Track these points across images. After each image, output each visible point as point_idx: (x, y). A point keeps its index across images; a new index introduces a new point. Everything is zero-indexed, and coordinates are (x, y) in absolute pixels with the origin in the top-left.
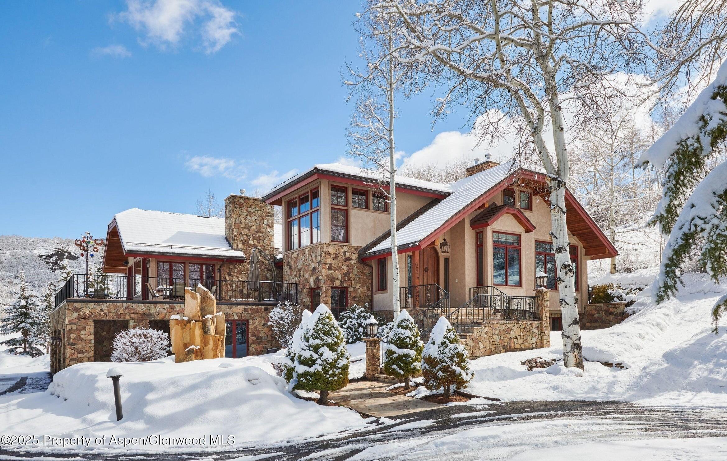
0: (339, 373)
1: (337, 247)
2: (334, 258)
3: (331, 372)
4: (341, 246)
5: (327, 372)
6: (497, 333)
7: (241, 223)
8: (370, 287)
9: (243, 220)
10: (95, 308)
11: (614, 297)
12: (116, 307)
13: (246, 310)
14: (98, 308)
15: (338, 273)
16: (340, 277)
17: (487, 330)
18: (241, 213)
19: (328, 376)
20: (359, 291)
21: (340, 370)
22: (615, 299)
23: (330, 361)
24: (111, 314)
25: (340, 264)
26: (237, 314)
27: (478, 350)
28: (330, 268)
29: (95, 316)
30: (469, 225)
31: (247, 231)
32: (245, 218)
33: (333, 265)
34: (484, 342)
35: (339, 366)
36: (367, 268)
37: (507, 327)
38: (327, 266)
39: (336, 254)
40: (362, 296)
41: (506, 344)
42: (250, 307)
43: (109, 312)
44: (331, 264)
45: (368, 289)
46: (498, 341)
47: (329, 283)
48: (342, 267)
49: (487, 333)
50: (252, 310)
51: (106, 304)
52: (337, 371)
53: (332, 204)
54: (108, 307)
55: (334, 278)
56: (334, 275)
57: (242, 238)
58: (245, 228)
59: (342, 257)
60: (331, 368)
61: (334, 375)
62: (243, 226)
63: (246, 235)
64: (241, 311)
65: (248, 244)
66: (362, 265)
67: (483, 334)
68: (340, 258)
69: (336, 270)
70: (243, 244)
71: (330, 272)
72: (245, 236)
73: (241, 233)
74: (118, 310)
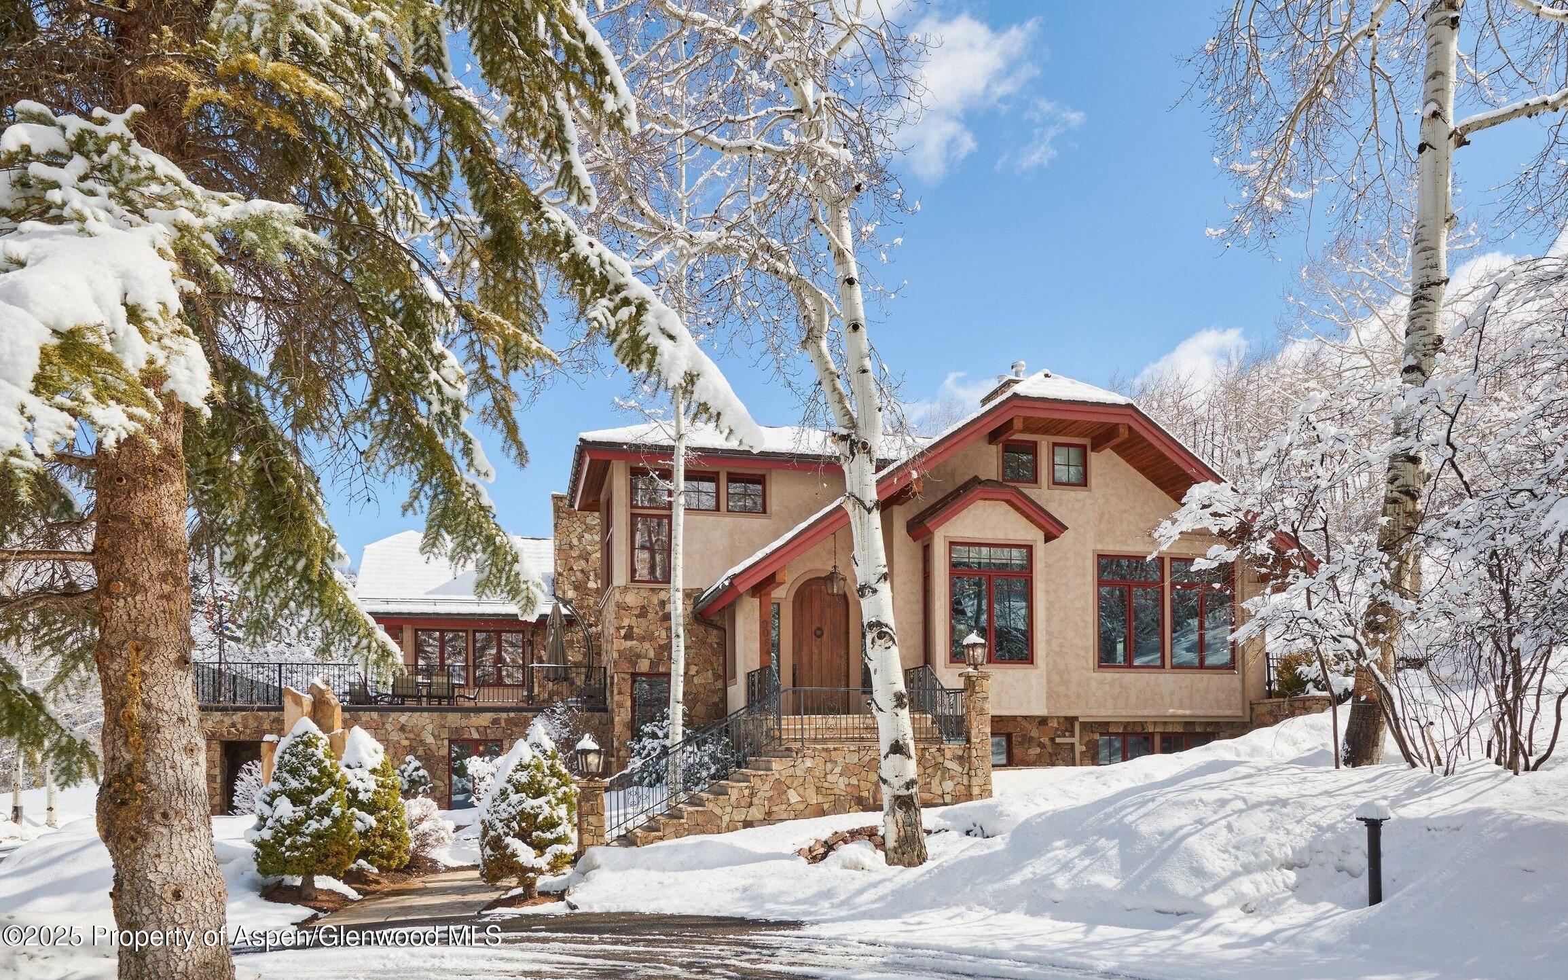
0: (306, 845)
1: (644, 593)
2: (637, 616)
3: (288, 842)
4: (653, 590)
5: (281, 842)
6: (838, 770)
7: (571, 548)
8: (721, 672)
9: (575, 542)
10: (222, 721)
11: (1308, 681)
12: (256, 718)
13: (495, 722)
14: (228, 721)
15: (647, 645)
16: (652, 654)
17: (809, 763)
18: (571, 529)
19: (283, 849)
20: (696, 680)
21: (308, 840)
22: (1310, 686)
23: (287, 822)
24: (248, 731)
25: (653, 627)
26: (477, 728)
27: (784, 807)
28: (628, 637)
29: (222, 735)
30: (904, 532)
31: (583, 562)
32: (580, 538)
33: (635, 630)
34: (801, 789)
35: (307, 832)
36: (715, 632)
37: (867, 758)
38: (623, 632)
39: (643, 607)
40: (702, 690)
41: (865, 794)
42: (504, 715)
43: (245, 727)
44: (631, 628)
45: (717, 677)
46: (843, 787)
47: (625, 666)
48: (657, 634)
49: (809, 770)
50: (508, 721)
51: (240, 714)
52: (300, 840)
53: (632, 507)
54: (245, 719)
55: (639, 656)
56: (638, 650)
57: (573, 579)
58: (580, 557)
59: (657, 613)
60: (290, 834)
61: (294, 847)
62: (575, 554)
63: (582, 571)
64: (486, 724)
65: (586, 588)
66: (702, 629)
67: (799, 773)
68: (650, 616)
69: (642, 639)
70: (576, 588)
71: (629, 643)
72: (578, 574)
73: (571, 569)
74: (260, 724)
